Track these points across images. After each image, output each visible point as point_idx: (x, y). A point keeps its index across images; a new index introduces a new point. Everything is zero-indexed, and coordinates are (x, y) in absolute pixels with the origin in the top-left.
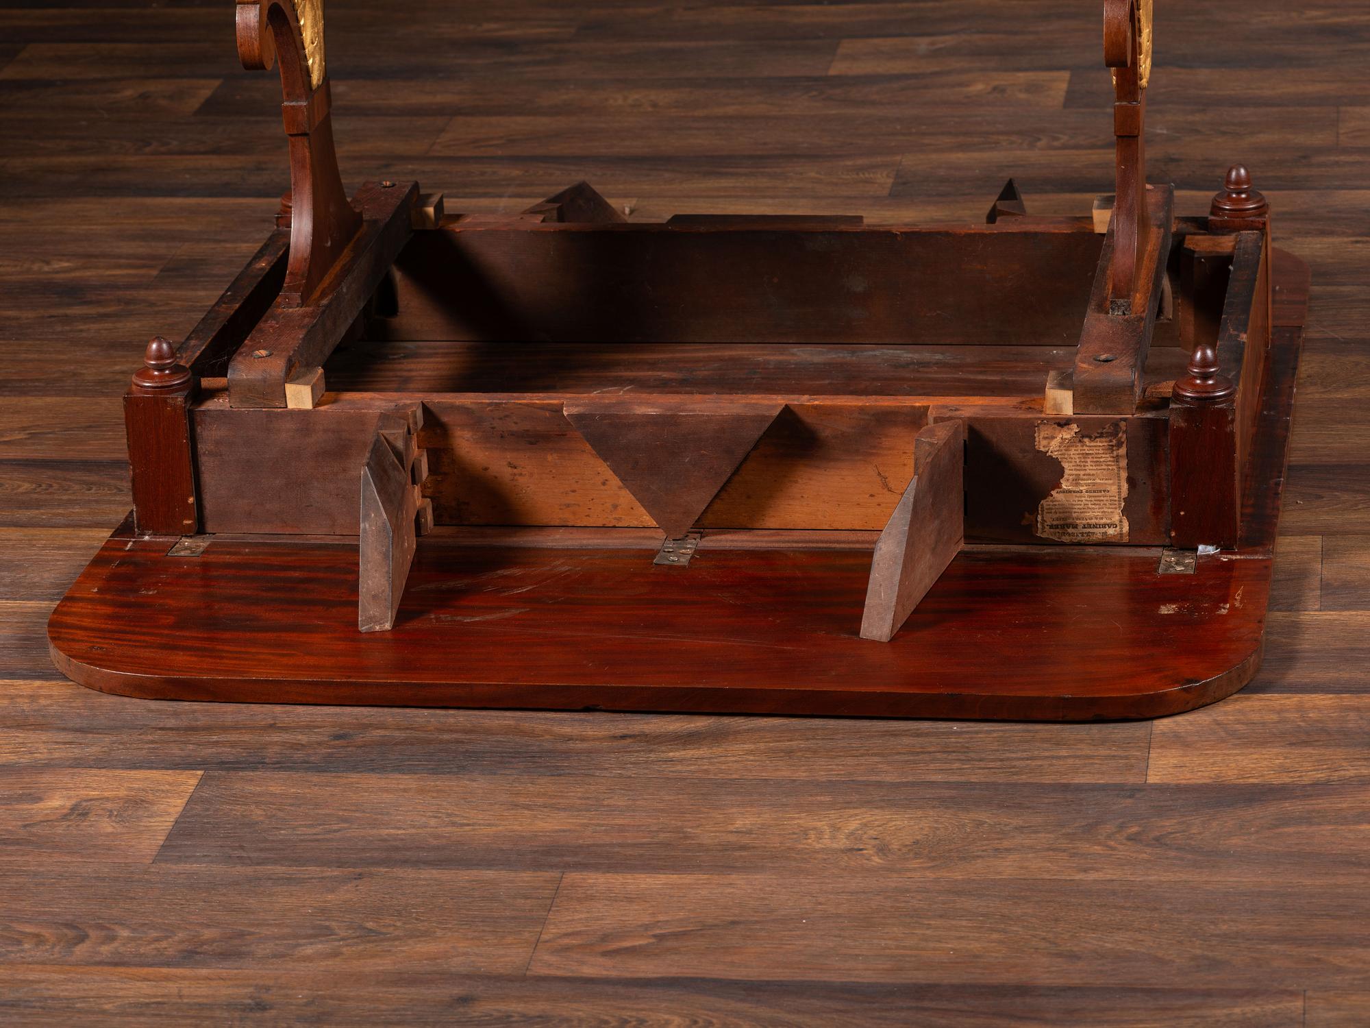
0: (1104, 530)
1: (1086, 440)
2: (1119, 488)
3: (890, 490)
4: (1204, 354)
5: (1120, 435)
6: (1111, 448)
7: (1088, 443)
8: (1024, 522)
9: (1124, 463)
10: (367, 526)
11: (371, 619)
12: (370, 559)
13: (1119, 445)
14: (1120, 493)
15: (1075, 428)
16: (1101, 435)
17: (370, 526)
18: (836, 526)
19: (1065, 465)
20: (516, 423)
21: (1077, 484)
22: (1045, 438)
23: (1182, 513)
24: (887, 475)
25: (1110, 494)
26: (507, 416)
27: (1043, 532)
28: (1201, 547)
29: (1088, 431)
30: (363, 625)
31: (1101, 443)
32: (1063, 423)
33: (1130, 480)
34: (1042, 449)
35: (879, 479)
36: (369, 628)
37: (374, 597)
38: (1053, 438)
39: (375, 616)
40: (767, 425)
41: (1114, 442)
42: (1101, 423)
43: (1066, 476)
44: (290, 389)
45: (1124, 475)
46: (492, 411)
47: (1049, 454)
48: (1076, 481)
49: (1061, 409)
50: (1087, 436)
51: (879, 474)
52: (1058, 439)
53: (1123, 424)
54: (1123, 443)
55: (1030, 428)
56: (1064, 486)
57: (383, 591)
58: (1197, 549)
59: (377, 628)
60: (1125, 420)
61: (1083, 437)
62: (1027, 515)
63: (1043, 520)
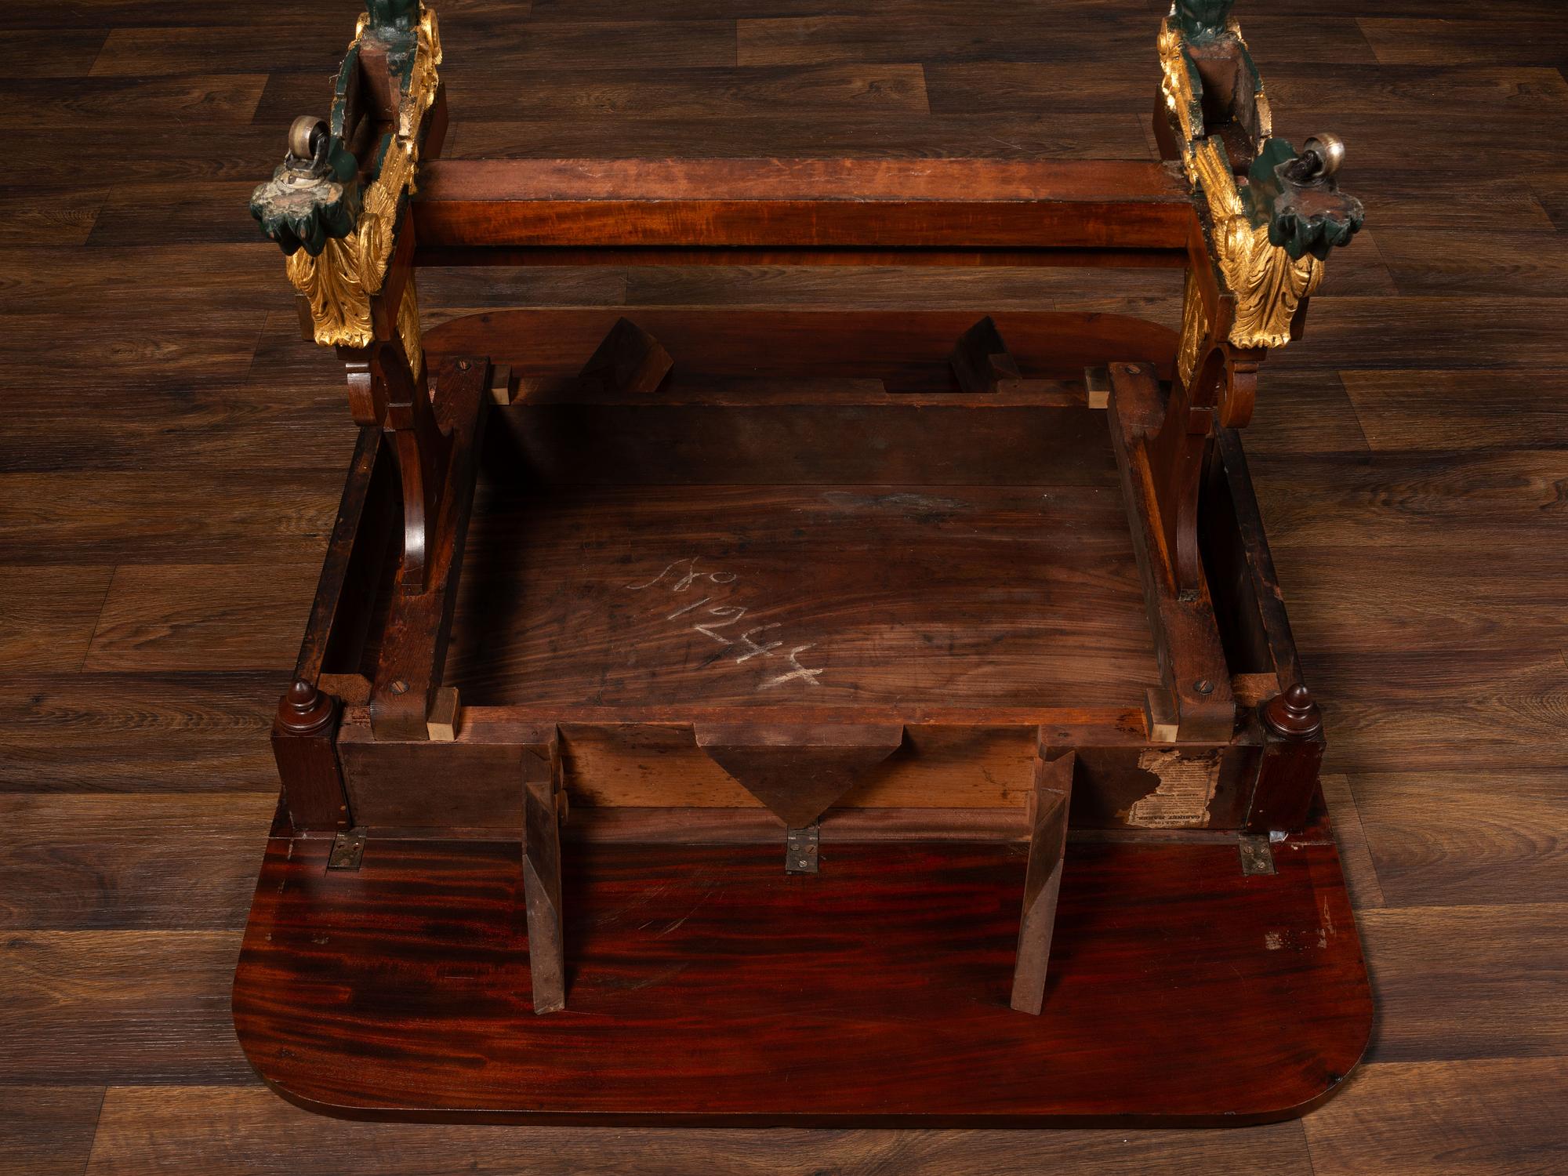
0: (1186, 820)
1: (1185, 762)
2: (1208, 792)
3: (992, 782)
4: (1302, 691)
5: (1217, 758)
6: (1207, 767)
7: (1186, 764)
8: (1117, 816)
9: (1216, 776)
10: (533, 913)
11: (546, 1002)
12: (539, 945)
13: (1215, 764)
14: (1207, 796)
15: (1177, 753)
16: (1199, 758)
17: (536, 913)
18: (939, 806)
19: (1162, 778)
20: (647, 738)
21: (1170, 791)
22: (1147, 760)
23: (1261, 811)
24: (991, 771)
25: (1199, 796)
26: (638, 734)
27: (1133, 820)
28: (1272, 834)
29: (1187, 755)
30: (539, 1008)
31: (1201, 763)
32: (1167, 750)
33: (1219, 789)
34: (1143, 767)
35: (983, 775)
36: (544, 1011)
37: (547, 980)
38: (1155, 760)
39: (549, 998)
40: (891, 753)
41: (1210, 762)
42: (1201, 749)
43: (1161, 785)
44: (432, 727)
45: (1214, 784)
46: (624, 730)
47: (1150, 770)
48: (1171, 788)
49: (1165, 738)
50: (1186, 759)
51: (984, 772)
52: (1160, 761)
53: (1221, 751)
54: (1218, 763)
55: (1136, 753)
56: (1158, 792)
57: (554, 974)
58: (1268, 835)
59: (552, 1009)
60: (1223, 747)
61: (1182, 759)
62: (1120, 811)
63: (1135, 814)
